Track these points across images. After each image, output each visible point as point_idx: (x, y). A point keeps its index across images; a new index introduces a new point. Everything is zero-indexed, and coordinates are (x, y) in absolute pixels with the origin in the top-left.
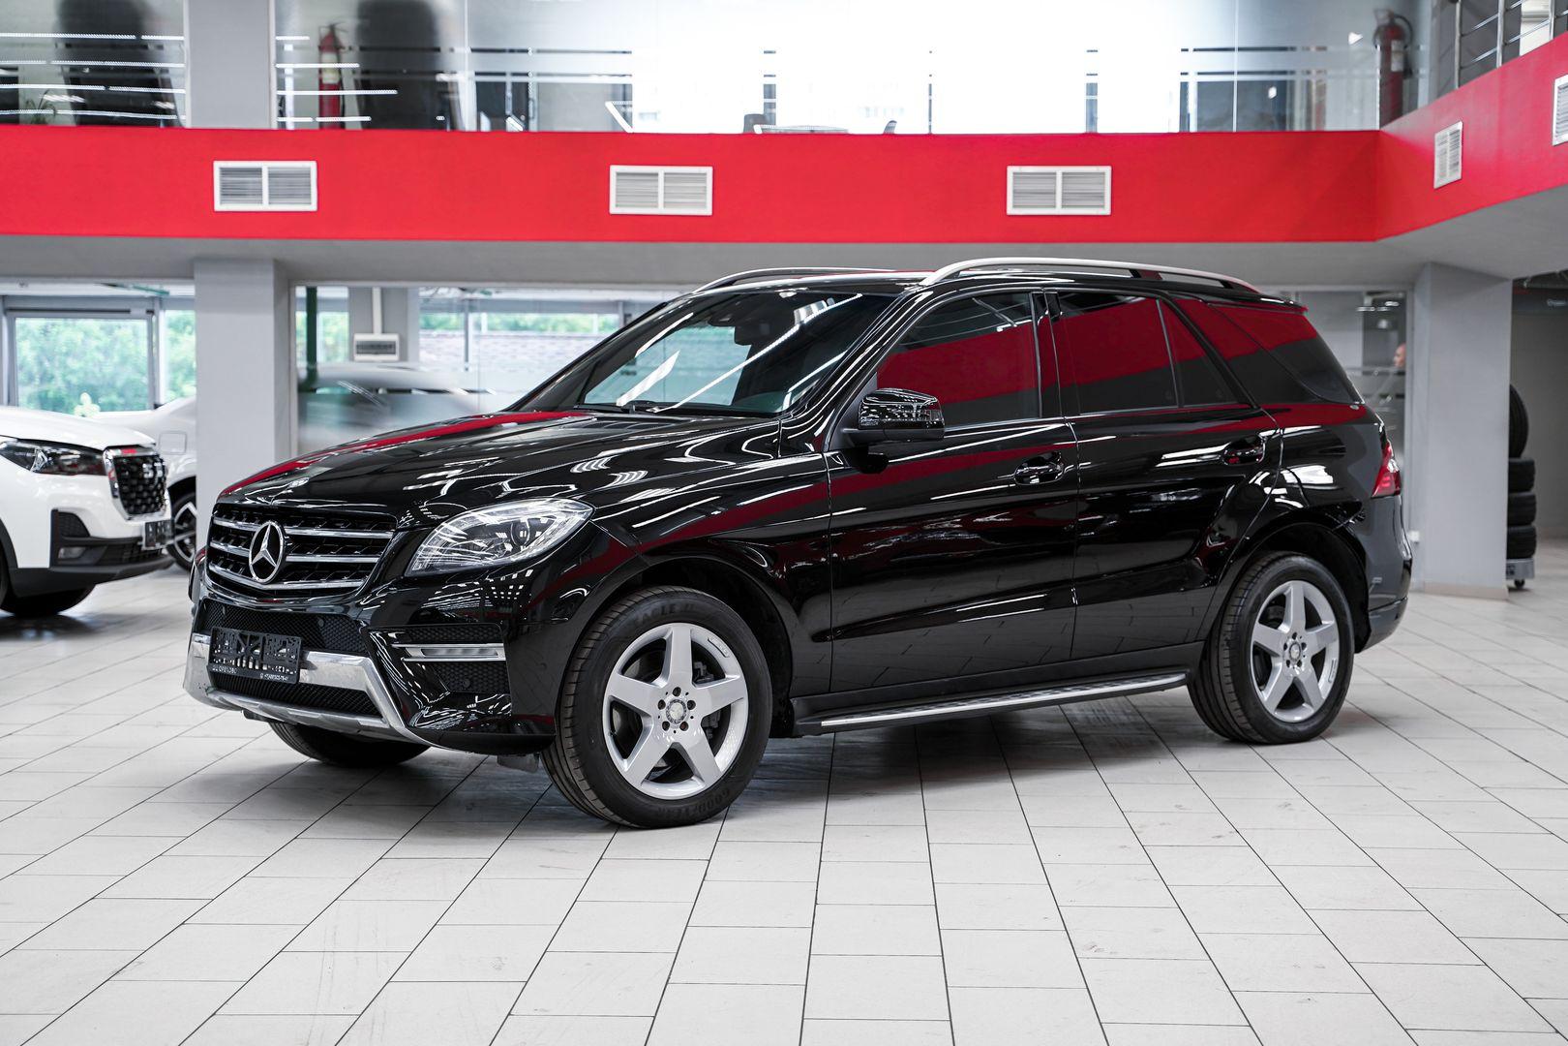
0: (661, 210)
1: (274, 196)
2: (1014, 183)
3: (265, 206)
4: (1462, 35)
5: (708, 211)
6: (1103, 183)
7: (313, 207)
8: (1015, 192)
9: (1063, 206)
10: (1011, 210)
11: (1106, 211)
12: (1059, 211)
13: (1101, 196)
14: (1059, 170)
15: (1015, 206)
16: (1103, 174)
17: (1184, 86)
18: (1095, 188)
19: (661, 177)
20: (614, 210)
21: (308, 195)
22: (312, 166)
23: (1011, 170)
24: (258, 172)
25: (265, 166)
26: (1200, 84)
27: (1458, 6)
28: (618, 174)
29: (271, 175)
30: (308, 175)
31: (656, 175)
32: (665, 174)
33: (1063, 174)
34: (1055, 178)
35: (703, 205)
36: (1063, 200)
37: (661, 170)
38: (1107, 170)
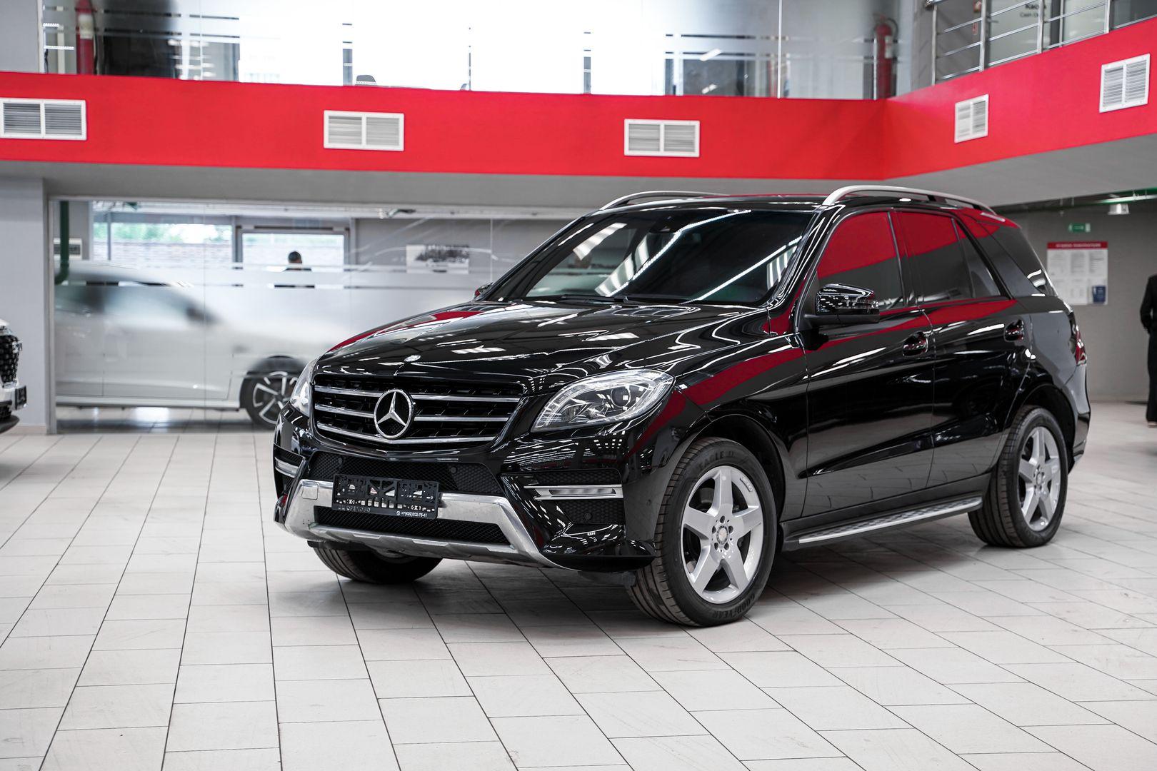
0: (364, 146)
1: (50, 127)
2: (630, 132)
3: (43, 135)
4: (938, 34)
5: (400, 147)
6: (693, 133)
7: (83, 137)
8: (630, 138)
9: (665, 150)
10: (627, 152)
11: (696, 154)
12: (662, 153)
13: (692, 143)
14: (662, 123)
15: (630, 149)
16: (694, 126)
17: (669, 64)
18: (687, 137)
19: (364, 121)
20: (327, 145)
21: (79, 128)
22: (82, 104)
23: (628, 122)
24: (37, 107)
25: (43, 103)
26: (685, 62)
27: (935, 13)
28: (330, 118)
29: (47, 111)
30: (79, 111)
31: (360, 119)
32: (367, 118)
33: (666, 126)
34: (659, 129)
35: (397, 143)
36: (665, 145)
37: (364, 115)
38: (697, 124)
